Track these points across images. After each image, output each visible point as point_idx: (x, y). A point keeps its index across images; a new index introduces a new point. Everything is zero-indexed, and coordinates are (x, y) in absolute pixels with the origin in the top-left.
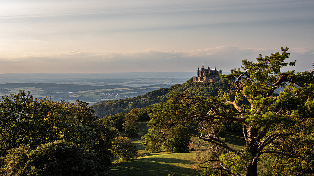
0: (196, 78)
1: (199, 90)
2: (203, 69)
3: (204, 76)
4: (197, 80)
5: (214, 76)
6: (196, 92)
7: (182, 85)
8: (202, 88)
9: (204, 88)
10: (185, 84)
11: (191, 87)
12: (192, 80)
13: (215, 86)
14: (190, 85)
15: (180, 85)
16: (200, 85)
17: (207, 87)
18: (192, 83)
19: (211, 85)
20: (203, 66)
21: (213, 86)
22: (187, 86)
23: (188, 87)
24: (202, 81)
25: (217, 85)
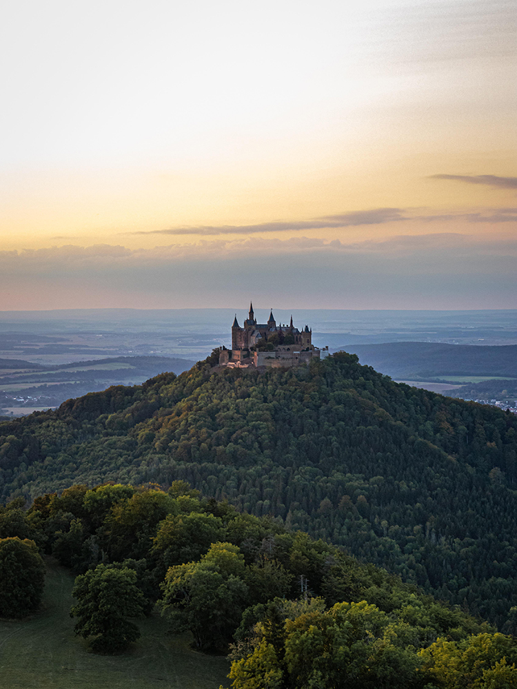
0: (226, 353)
1: (233, 395)
2: (251, 322)
3: (252, 349)
4: (230, 359)
5: (287, 347)
6: (225, 402)
7: (180, 377)
8: (244, 388)
9: (251, 389)
10: (190, 372)
11: (208, 385)
12: (215, 358)
13: (286, 383)
14: (206, 379)
15: (175, 377)
16: (237, 377)
17: (261, 385)
18: (214, 370)
19: (275, 377)
20: (251, 313)
21: (281, 384)
22: (197, 379)
23: (199, 385)
24: (246, 366)
25: (295, 379)
